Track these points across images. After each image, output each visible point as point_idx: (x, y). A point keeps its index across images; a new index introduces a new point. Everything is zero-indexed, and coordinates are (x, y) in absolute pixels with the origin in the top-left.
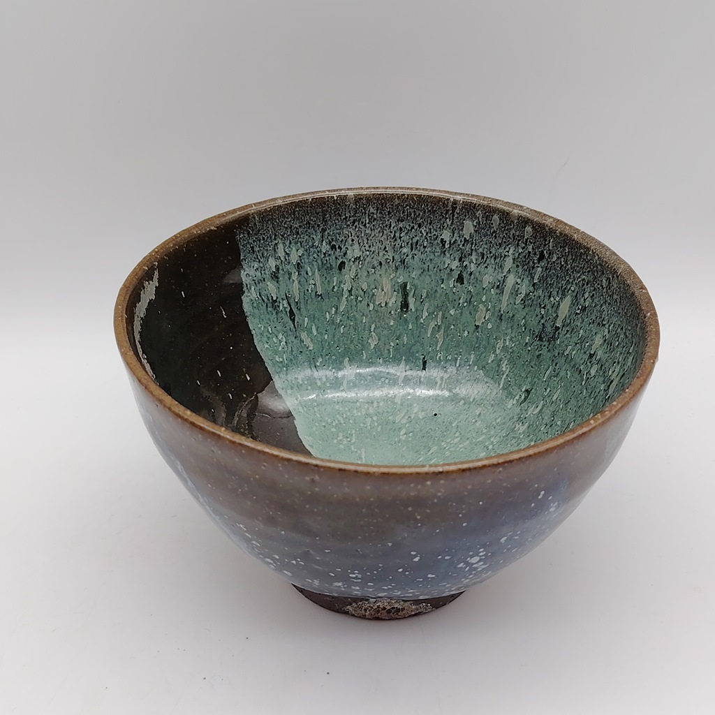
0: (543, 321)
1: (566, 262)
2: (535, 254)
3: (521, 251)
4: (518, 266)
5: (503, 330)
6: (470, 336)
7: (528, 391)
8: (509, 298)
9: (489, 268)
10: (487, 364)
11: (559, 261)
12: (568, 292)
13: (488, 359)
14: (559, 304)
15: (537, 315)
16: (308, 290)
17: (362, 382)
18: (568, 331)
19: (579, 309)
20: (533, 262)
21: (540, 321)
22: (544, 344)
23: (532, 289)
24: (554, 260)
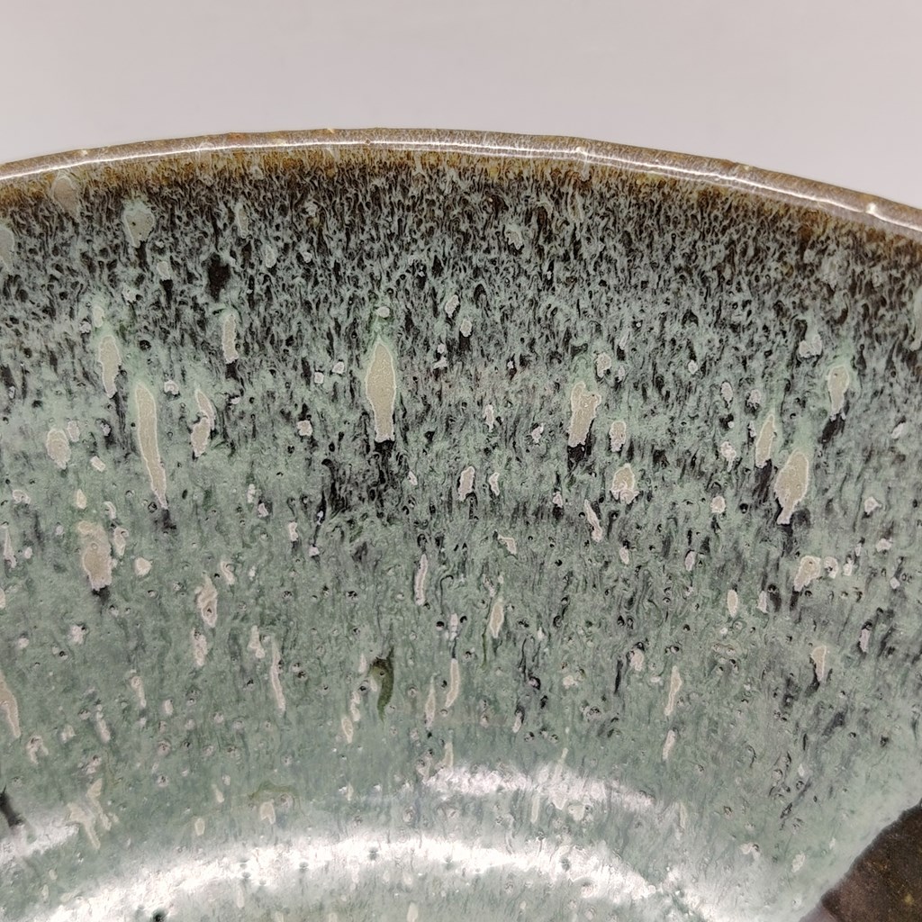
0: (320, 455)
1: (322, 248)
2: (190, 277)
3: (130, 293)
4: (144, 345)
5: (194, 554)
6: (94, 633)
7: (383, 665)
8: (165, 452)
9: (50, 401)
10: (196, 673)
11: (292, 256)
12: (368, 329)
13: (192, 659)
14: (353, 380)
15: (290, 450)
18: (430, 435)
19: (438, 356)
20: (196, 307)
21: (310, 461)
22: (357, 514)
23: (230, 386)
24: (270, 262)
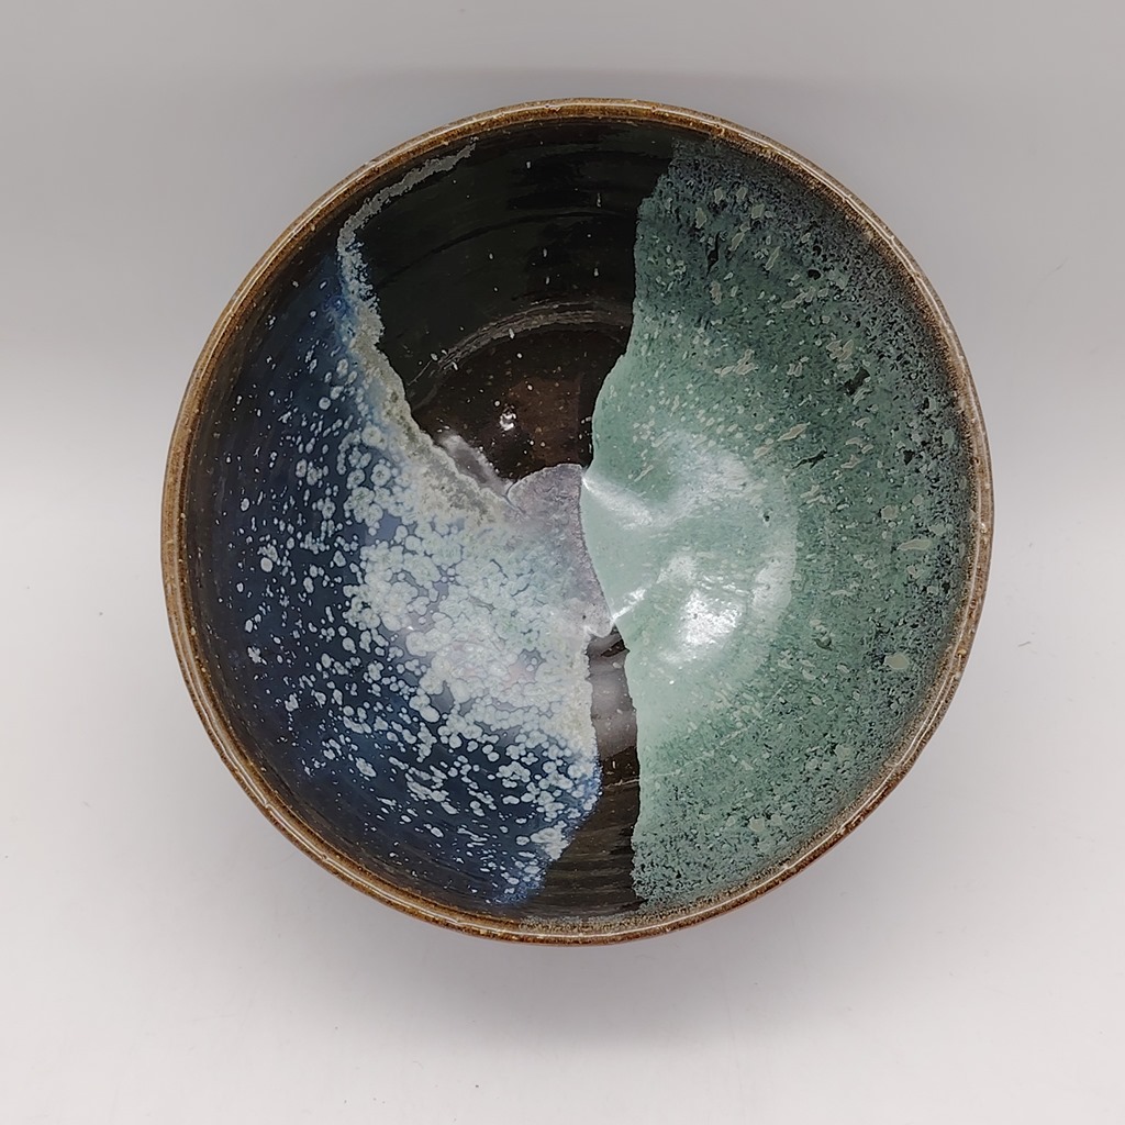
6: (869, 508)
13: (857, 554)
16: (753, 254)
17: (747, 390)
